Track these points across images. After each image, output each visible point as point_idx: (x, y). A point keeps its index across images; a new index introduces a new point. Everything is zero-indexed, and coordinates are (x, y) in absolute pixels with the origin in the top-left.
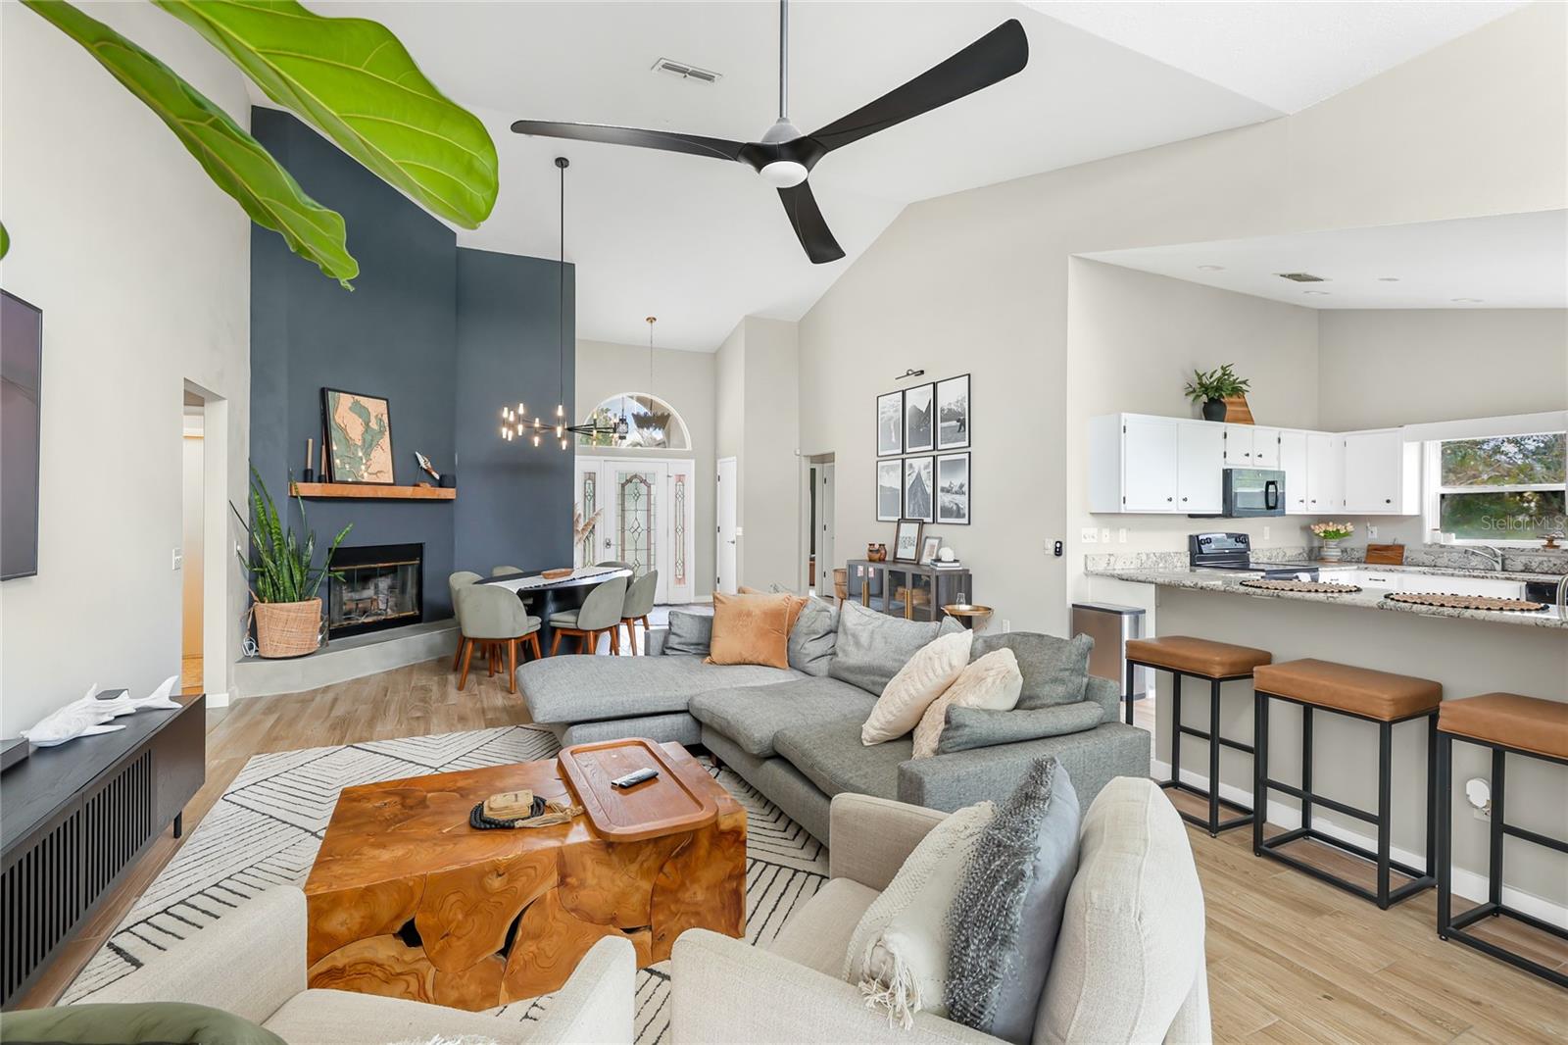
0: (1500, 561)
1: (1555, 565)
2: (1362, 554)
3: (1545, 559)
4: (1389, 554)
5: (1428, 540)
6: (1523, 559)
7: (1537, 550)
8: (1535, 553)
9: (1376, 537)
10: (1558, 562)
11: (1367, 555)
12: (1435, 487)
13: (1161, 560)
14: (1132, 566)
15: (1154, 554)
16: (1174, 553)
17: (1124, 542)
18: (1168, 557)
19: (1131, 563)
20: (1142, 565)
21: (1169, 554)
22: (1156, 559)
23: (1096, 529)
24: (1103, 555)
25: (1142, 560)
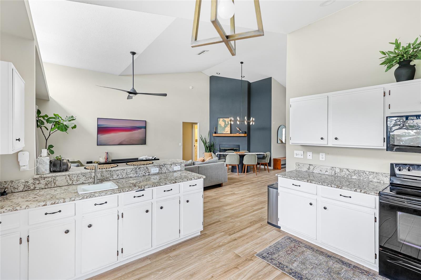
13: (355, 174)
14: (327, 173)
15: (348, 170)
16: (369, 172)
17: (322, 160)
18: (362, 174)
19: (326, 171)
20: (335, 174)
21: (364, 172)
22: (350, 173)
23: (303, 152)
24: (306, 164)
25: (335, 171)
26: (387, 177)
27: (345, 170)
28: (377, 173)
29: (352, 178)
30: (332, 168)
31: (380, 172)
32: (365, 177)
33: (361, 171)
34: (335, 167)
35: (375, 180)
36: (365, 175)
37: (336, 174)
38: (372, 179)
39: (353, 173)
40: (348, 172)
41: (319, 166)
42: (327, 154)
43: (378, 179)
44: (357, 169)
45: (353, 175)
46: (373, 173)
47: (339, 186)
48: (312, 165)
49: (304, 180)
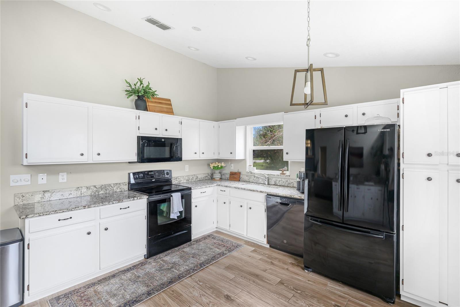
0: (267, 180)
1: (283, 182)
2: (228, 176)
3: (281, 179)
4: (236, 176)
5: (248, 170)
6: (274, 179)
7: (278, 175)
8: (278, 177)
9: (233, 168)
10: (284, 181)
11: (230, 177)
12: (251, 147)
13: (102, 189)
14: (71, 196)
15: (95, 186)
16: (114, 184)
17: (64, 181)
18: (108, 187)
19: (70, 194)
20: (81, 195)
21: (110, 185)
22: (97, 189)
23: (30, 175)
24: (37, 192)
25: (81, 191)
26: (126, 185)
27: (92, 187)
28: (119, 184)
29: (99, 194)
30: (77, 189)
31: (122, 182)
32: (111, 189)
33: (107, 185)
34: (81, 187)
35: (118, 190)
36: (110, 187)
37: (83, 194)
38: (116, 190)
39: (100, 189)
40: (95, 189)
41: (59, 190)
42: (69, 172)
43: (120, 189)
44: (103, 183)
45: (100, 190)
46: (117, 184)
47: (120, 201)
48: (48, 191)
49: (79, 208)
